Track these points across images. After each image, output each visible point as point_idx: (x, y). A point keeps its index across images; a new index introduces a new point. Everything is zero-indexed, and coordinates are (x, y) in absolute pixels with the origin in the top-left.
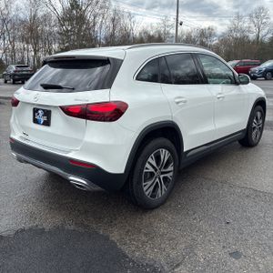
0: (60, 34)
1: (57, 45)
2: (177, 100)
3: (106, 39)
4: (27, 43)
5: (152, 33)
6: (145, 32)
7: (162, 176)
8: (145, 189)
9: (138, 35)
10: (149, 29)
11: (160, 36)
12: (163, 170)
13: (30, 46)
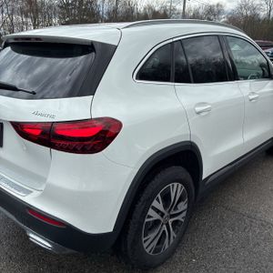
0: (61, 7)
1: (57, 19)
2: (198, 109)
3: (109, 13)
4: (26, 16)
5: (157, 9)
6: (150, 8)
7: (170, 221)
8: (145, 245)
9: (142, 10)
10: (154, 4)
11: (165, 12)
12: (173, 212)
13: (29, 20)
